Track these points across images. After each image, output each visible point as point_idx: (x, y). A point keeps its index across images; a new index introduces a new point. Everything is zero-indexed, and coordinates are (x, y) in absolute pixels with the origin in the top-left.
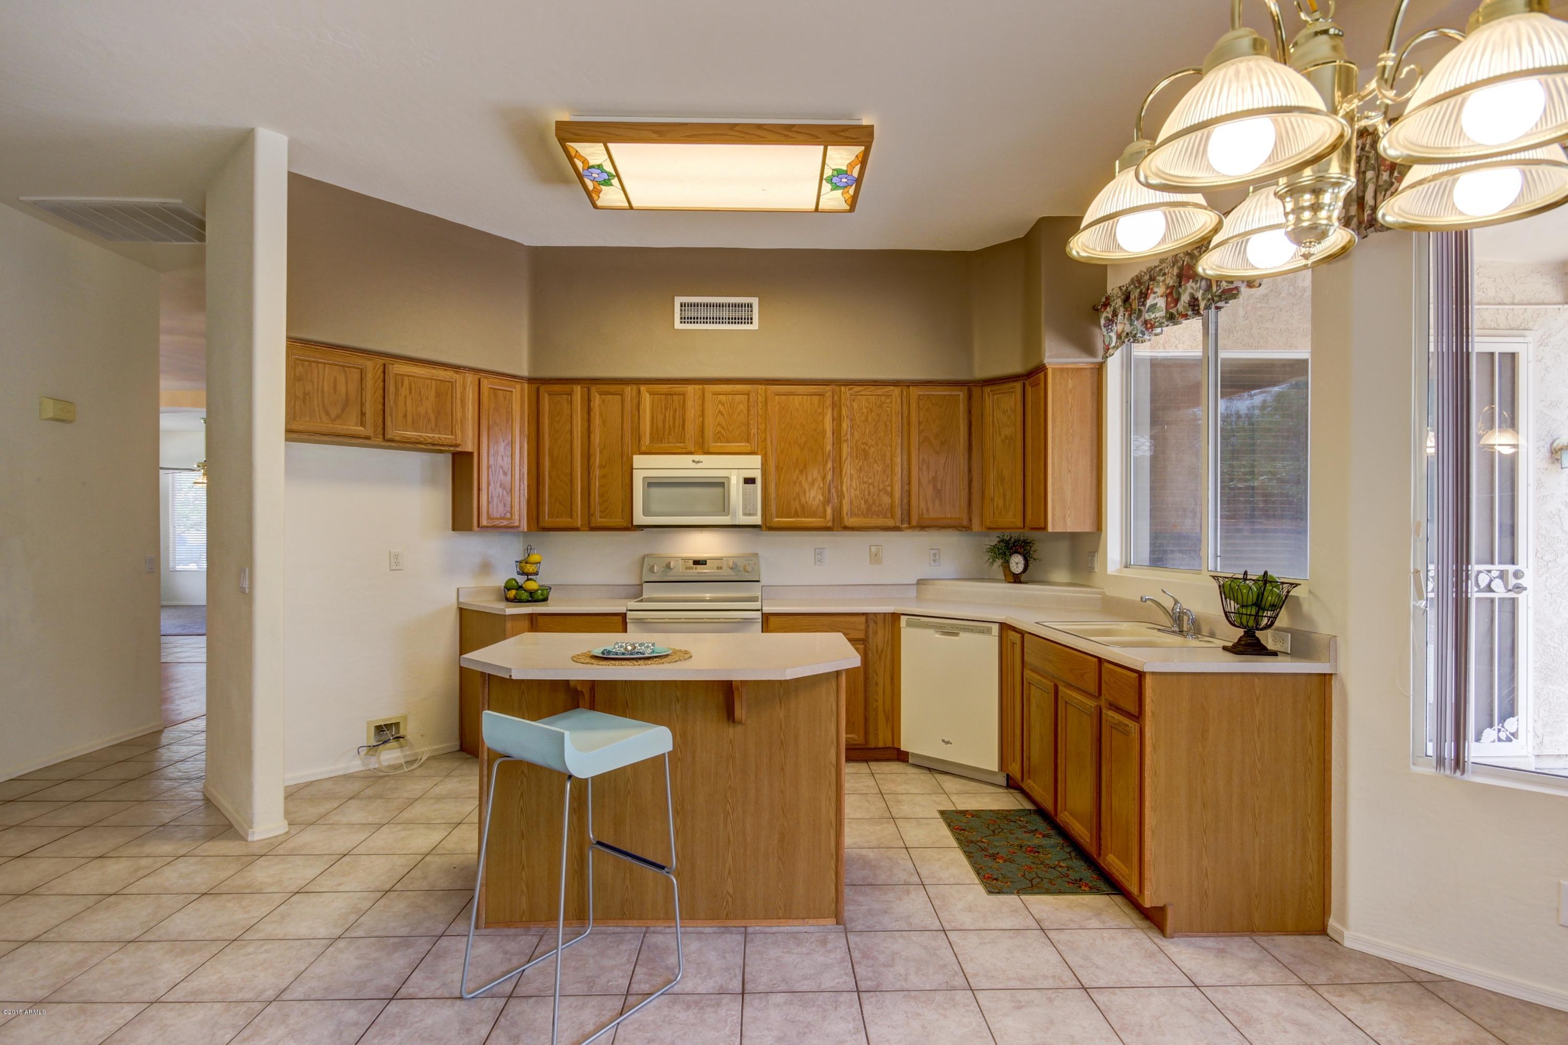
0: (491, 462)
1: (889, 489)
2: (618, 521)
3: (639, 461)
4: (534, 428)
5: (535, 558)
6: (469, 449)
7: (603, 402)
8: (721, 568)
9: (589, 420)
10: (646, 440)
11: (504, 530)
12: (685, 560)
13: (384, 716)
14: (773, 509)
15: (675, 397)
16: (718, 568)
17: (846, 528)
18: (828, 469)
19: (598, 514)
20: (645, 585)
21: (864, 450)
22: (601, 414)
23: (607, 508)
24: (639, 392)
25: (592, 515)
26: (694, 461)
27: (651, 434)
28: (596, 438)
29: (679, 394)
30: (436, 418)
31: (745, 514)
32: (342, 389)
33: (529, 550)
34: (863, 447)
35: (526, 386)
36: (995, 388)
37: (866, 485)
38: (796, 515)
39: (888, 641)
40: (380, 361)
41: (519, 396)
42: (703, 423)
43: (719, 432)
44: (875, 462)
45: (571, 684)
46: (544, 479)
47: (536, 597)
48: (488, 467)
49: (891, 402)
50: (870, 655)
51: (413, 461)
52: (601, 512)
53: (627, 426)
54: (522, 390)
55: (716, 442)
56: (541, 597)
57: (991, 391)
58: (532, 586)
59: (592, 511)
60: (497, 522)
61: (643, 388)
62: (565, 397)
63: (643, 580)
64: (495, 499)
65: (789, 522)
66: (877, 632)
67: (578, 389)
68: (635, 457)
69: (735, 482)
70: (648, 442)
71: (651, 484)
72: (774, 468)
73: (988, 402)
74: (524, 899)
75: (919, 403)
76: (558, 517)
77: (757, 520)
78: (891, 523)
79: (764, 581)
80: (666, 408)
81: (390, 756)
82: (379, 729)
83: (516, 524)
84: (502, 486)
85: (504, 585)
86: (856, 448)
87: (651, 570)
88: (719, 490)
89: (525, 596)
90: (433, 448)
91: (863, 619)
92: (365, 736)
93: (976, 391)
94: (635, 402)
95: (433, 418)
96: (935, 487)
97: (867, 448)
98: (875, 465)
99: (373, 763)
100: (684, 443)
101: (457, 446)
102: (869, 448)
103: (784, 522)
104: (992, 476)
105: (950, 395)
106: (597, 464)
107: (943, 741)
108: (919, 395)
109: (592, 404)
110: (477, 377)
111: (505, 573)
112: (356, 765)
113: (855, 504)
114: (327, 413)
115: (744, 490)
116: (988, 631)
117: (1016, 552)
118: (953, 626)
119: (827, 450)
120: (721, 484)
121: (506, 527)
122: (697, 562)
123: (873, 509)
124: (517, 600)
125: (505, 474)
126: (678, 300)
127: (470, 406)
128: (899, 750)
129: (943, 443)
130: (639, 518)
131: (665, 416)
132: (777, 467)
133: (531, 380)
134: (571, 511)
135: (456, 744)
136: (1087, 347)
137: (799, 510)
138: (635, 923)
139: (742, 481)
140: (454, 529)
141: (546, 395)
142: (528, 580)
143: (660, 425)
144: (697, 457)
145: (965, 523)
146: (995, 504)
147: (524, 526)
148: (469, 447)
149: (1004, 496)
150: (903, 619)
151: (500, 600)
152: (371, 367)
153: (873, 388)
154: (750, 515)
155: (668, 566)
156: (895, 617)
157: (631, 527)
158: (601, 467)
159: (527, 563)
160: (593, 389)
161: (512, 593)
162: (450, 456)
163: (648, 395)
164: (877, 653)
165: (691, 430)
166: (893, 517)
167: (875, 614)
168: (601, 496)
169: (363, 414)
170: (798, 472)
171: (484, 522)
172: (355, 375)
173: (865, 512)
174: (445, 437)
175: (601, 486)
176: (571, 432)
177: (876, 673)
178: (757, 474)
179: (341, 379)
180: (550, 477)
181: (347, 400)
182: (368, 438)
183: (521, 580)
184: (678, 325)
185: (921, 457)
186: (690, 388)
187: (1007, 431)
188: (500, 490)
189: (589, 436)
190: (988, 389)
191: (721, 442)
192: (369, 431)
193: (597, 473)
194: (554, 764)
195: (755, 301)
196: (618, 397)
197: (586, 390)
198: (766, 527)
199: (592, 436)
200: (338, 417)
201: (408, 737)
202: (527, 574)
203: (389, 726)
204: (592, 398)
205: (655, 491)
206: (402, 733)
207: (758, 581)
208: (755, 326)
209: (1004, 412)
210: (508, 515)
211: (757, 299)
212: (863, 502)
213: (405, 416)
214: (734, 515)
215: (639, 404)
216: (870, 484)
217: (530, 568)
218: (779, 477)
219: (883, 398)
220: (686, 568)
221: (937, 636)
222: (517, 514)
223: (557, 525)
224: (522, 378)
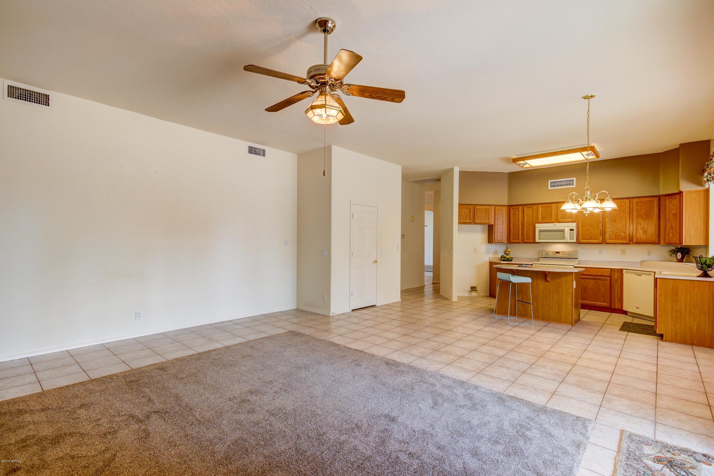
0: (498, 227)
1: (624, 231)
2: (532, 241)
3: (537, 225)
4: (508, 217)
5: (509, 250)
6: (493, 224)
7: (528, 210)
8: (564, 254)
9: (523, 215)
10: (540, 219)
11: (501, 243)
12: (553, 252)
13: (473, 285)
14: (581, 237)
15: (549, 208)
16: (563, 254)
17: (607, 243)
18: (600, 226)
19: (526, 239)
20: (540, 258)
21: (614, 220)
22: (527, 213)
23: (528, 237)
24: (538, 207)
25: (524, 239)
26: (554, 225)
27: (541, 218)
28: (525, 220)
29: (550, 207)
30: (485, 218)
31: (570, 239)
32: (466, 213)
33: (507, 248)
34: (614, 219)
35: (507, 207)
36: (669, 197)
37: (615, 230)
38: (589, 239)
39: (619, 277)
40: (473, 206)
41: (504, 211)
42: (557, 214)
43: (563, 216)
44: (619, 223)
45: (513, 270)
46: (511, 230)
47: (509, 260)
48: (497, 228)
49: (625, 204)
50: (612, 281)
51: (479, 227)
52: (527, 238)
53: (534, 216)
54: (506, 208)
55: (561, 219)
56: (510, 260)
57: (668, 198)
58: (508, 257)
59: (524, 238)
60: (499, 241)
61: (539, 206)
62: (517, 209)
63: (540, 257)
64: (499, 236)
65: (586, 241)
66: (615, 274)
67: (520, 207)
68: (536, 224)
69: (567, 230)
70: (540, 220)
71: (541, 231)
72: (581, 226)
73: (667, 202)
74: (504, 310)
75: (637, 204)
76: (515, 240)
77: (575, 241)
78: (625, 242)
79: (580, 258)
80: (546, 211)
81: (474, 294)
82: (472, 288)
83: (504, 241)
84: (500, 232)
85: (500, 257)
86: (611, 219)
87: (542, 254)
88: (562, 233)
89: (506, 259)
90: (484, 224)
91: (610, 269)
92: (469, 289)
93: (662, 199)
94: (537, 209)
95: (484, 218)
96: (644, 230)
97: (615, 219)
98: (619, 224)
99: (471, 295)
100: (551, 220)
101: (490, 223)
102: (616, 219)
103: (584, 241)
104: (668, 226)
105: (651, 200)
106: (526, 226)
107: (637, 307)
108: (637, 201)
109: (524, 211)
110: (494, 207)
111: (501, 253)
112: (467, 295)
113: (611, 236)
114: (463, 218)
115: (570, 232)
116: (651, 275)
117: (679, 252)
118: (640, 273)
119: (600, 220)
120: (563, 231)
121: (501, 242)
122: (556, 253)
123: (618, 237)
124: (504, 260)
125: (501, 229)
126: (550, 181)
127: (493, 214)
128: (623, 310)
129: (647, 216)
130: (537, 240)
131: (546, 213)
132: (582, 226)
133: (508, 206)
134: (518, 238)
135: (488, 294)
136: (700, 184)
137: (590, 238)
138: (526, 318)
139: (569, 230)
140: (488, 243)
141: (512, 209)
142: (507, 255)
143: (544, 215)
144: (555, 224)
145: (657, 242)
146: (670, 236)
147: (506, 242)
148: (492, 223)
149: (673, 233)
150: (624, 271)
151: (500, 260)
152: (472, 207)
153: (618, 200)
154: (572, 239)
155: (547, 253)
156: (622, 270)
157: (535, 243)
158: (527, 227)
159: (507, 251)
160: (525, 207)
161: (503, 259)
162: (488, 225)
163: (540, 207)
164: (615, 280)
165: (554, 216)
166: (625, 240)
167: (614, 269)
168: (527, 234)
169: (470, 218)
170: (589, 227)
171: (496, 241)
172: (468, 209)
173: (614, 238)
174: (487, 222)
175: (527, 232)
176: (519, 218)
177: (615, 286)
178: (575, 228)
179: (466, 211)
180: (513, 229)
181: (467, 215)
182: (471, 223)
183: (505, 255)
184: (549, 188)
185: (638, 221)
186: (553, 205)
187: (674, 211)
188: (500, 233)
189: (523, 219)
190: (667, 197)
191: (563, 219)
192: (471, 222)
193: (525, 228)
194: (509, 280)
195: (574, 179)
196: (532, 209)
197: (523, 207)
198: (578, 242)
199: (524, 219)
200: (465, 219)
201: (478, 290)
202: (507, 254)
203: (474, 287)
204: (524, 209)
205: (542, 233)
206: (476, 289)
207: (577, 259)
208: (574, 186)
209: (673, 205)
210: (502, 240)
211: (575, 178)
212: (614, 235)
213: (478, 218)
214: (567, 240)
215: (538, 210)
216: (617, 230)
217: (507, 253)
218: (583, 229)
219: (622, 203)
220: (553, 254)
221: (635, 276)
222: (504, 239)
223: (514, 242)
224: (506, 205)
